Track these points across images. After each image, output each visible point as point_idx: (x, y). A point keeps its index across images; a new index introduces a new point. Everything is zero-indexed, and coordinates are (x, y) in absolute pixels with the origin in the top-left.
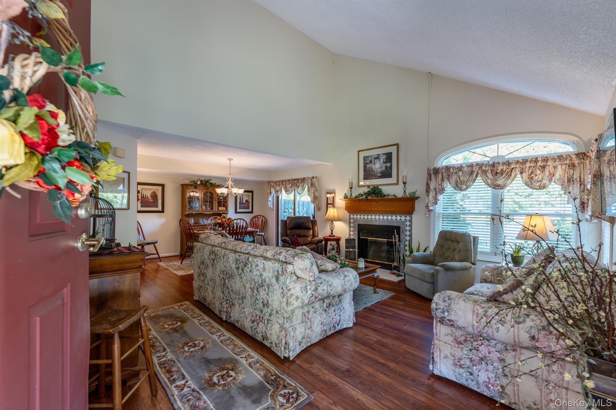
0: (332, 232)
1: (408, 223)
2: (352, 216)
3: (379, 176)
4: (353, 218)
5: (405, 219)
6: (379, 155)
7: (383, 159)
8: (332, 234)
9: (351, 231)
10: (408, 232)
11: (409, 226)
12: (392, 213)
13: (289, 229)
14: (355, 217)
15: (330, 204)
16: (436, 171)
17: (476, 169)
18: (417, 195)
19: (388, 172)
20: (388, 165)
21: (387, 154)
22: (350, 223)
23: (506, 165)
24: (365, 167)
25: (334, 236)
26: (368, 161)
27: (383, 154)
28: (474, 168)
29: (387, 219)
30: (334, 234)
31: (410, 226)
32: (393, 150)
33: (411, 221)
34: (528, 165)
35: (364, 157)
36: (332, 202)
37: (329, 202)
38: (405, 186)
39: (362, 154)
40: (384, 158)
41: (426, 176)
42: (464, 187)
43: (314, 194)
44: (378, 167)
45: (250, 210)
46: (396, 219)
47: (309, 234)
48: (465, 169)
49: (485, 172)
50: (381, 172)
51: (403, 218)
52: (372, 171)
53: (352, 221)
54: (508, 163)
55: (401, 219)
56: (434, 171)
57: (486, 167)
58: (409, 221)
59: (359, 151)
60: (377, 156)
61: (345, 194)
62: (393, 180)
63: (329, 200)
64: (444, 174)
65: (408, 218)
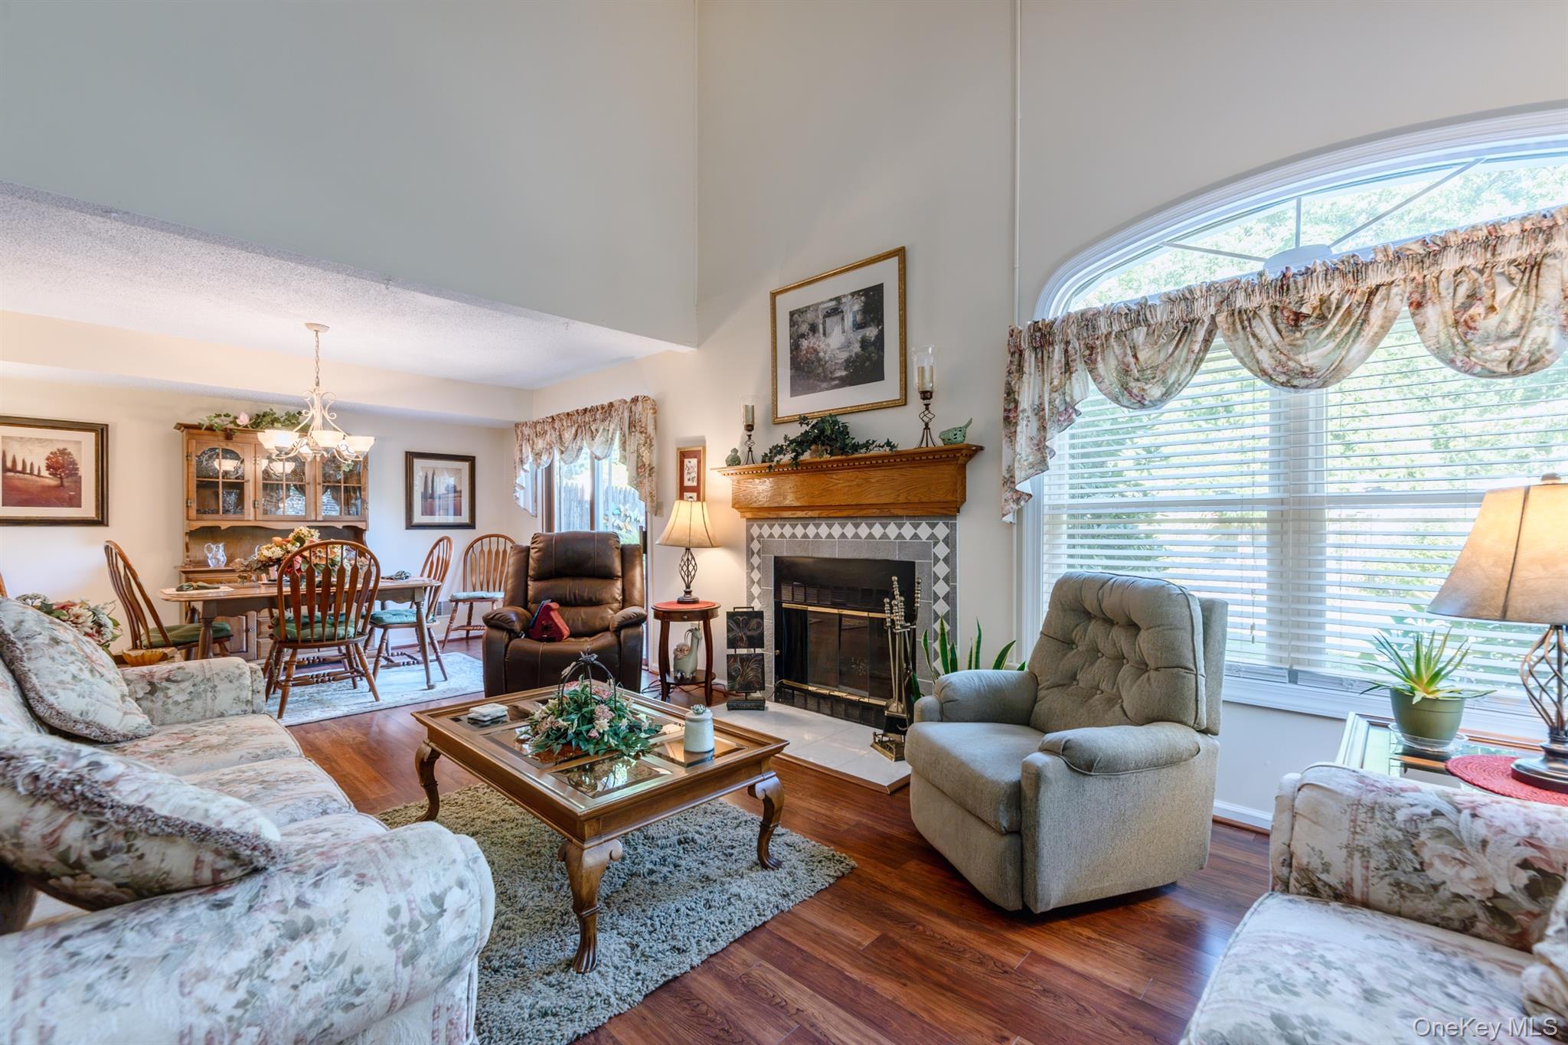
0: (688, 587)
1: (941, 550)
2: (755, 531)
3: (841, 378)
4: (761, 536)
5: (932, 536)
6: (838, 299)
7: (855, 314)
8: (688, 593)
9: (753, 582)
10: (941, 583)
11: (946, 560)
12: (885, 513)
13: (535, 580)
14: (766, 531)
15: (691, 489)
16: (1043, 336)
17: (1204, 310)
18: (971, 439)
19: (869, 359)
20: (871, 332)
21: (866, 292)
22: (750, 553)
23: (1344, 275)
24: (795, 347)
25: (695, 602)
26: (804, 328)
27: (853, 294)
28: (1198, 305)
29: (870, 536)
30: (694, 595)
31: (949, 560)
32: (886, 274)
33: (950, 541)
34: (1450, 263)
35: (792, 314)
36: (695, 484)
37: (687, 483)
38: (927, 405)
39: (788, 303)
40: (856, 307)
41: (1002, 359)
42: (1155, 391)
43: (639, 456)
44: (838, 345)
45: (465, 518)
46: (900, 536)
47: (606, 596)
48: (1160, 316)
49: (1243, 319)
50: (849, 363)
51: (924, 531)
52: (819, 360)
53: (756, 546)
54: (1354, 268)
55: (916, 536)
56: (1032, 337)
57: (1248, 296)
58: (946, 541)
59: (774, 295)
60: (833, 303)
61: (735, 451)
62: (887, 389)
63: (686, 477)
64: (1075, 343)
65: (941, 530)
